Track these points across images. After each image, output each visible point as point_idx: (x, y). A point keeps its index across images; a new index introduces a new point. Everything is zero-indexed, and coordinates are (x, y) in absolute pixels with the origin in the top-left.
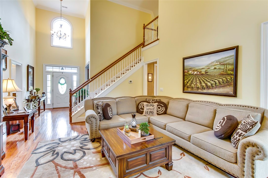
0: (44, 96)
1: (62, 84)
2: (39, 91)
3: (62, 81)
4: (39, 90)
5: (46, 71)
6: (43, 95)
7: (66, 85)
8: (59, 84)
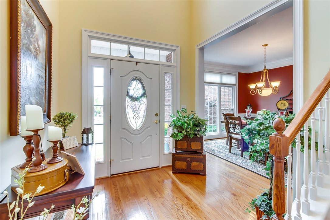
0: (90, 142)
1: (134, 99)
2: (70, 125)
3: (135, 89)
4: (72, 122)
5: (89, 55)
6: (87, 139)
7: (144, 100)
8: (128, 100)
